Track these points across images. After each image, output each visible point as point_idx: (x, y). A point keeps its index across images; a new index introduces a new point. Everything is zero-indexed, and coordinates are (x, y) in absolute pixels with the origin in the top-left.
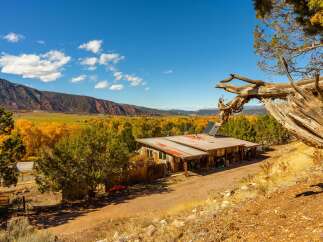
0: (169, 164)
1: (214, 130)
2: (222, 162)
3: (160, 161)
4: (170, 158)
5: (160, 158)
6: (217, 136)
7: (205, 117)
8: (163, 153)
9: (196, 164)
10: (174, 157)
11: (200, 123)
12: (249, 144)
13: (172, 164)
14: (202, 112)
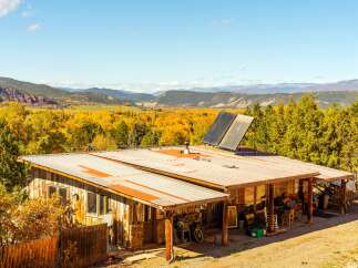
0: (117, 225)
1: (233, 135)
2: (259, 222)
3: (91, 220)
4: (122, 210)
5: (91, 209)
6: (241, 152)
7: (180, 110)
8: (100, 195)
9: (193, 226)
10: (134, 206)
11: (169, 126)
12: (327, 174)
13: (127, 228)
14: (172, 98)
